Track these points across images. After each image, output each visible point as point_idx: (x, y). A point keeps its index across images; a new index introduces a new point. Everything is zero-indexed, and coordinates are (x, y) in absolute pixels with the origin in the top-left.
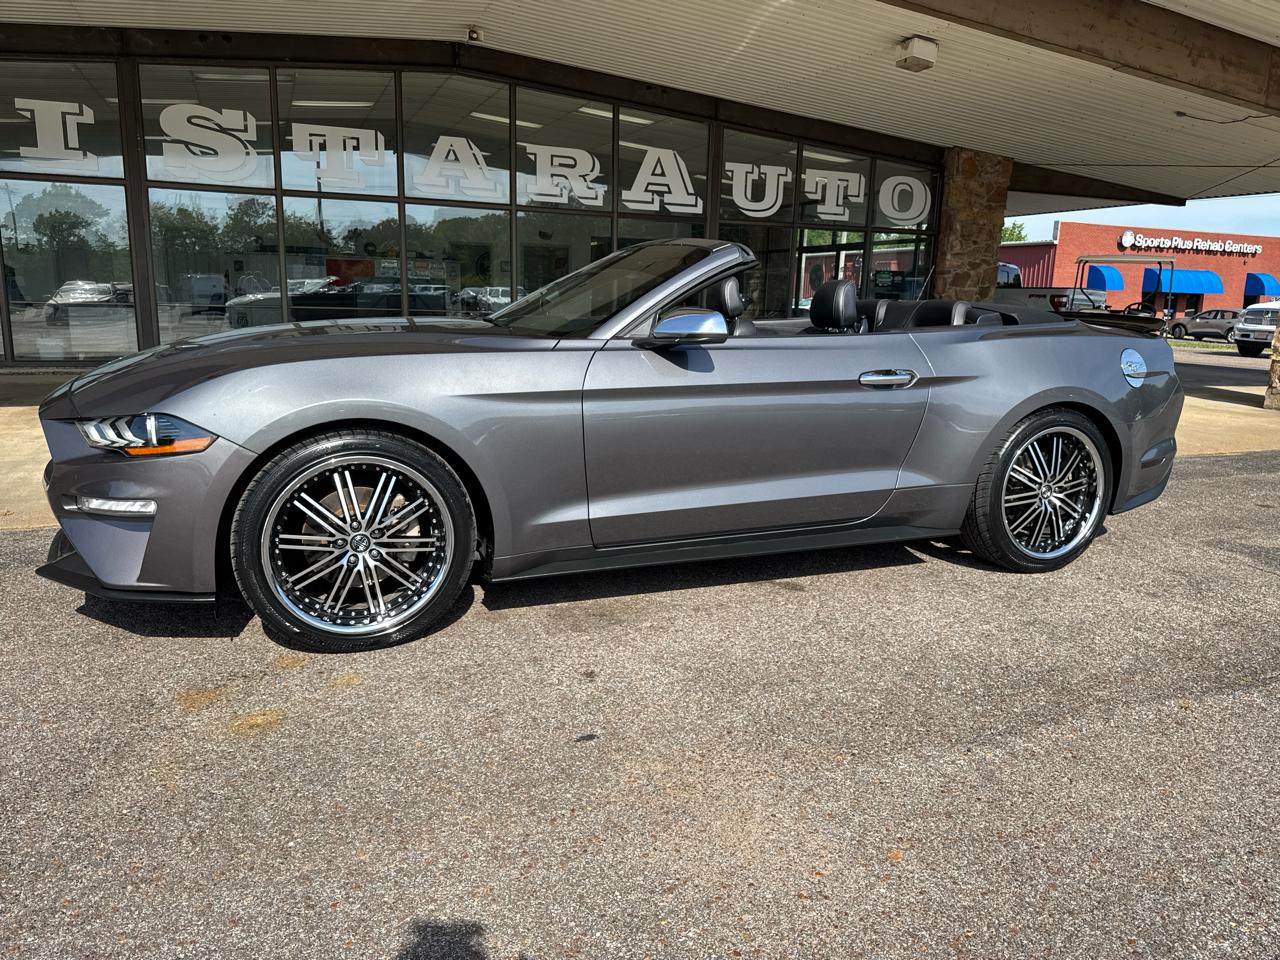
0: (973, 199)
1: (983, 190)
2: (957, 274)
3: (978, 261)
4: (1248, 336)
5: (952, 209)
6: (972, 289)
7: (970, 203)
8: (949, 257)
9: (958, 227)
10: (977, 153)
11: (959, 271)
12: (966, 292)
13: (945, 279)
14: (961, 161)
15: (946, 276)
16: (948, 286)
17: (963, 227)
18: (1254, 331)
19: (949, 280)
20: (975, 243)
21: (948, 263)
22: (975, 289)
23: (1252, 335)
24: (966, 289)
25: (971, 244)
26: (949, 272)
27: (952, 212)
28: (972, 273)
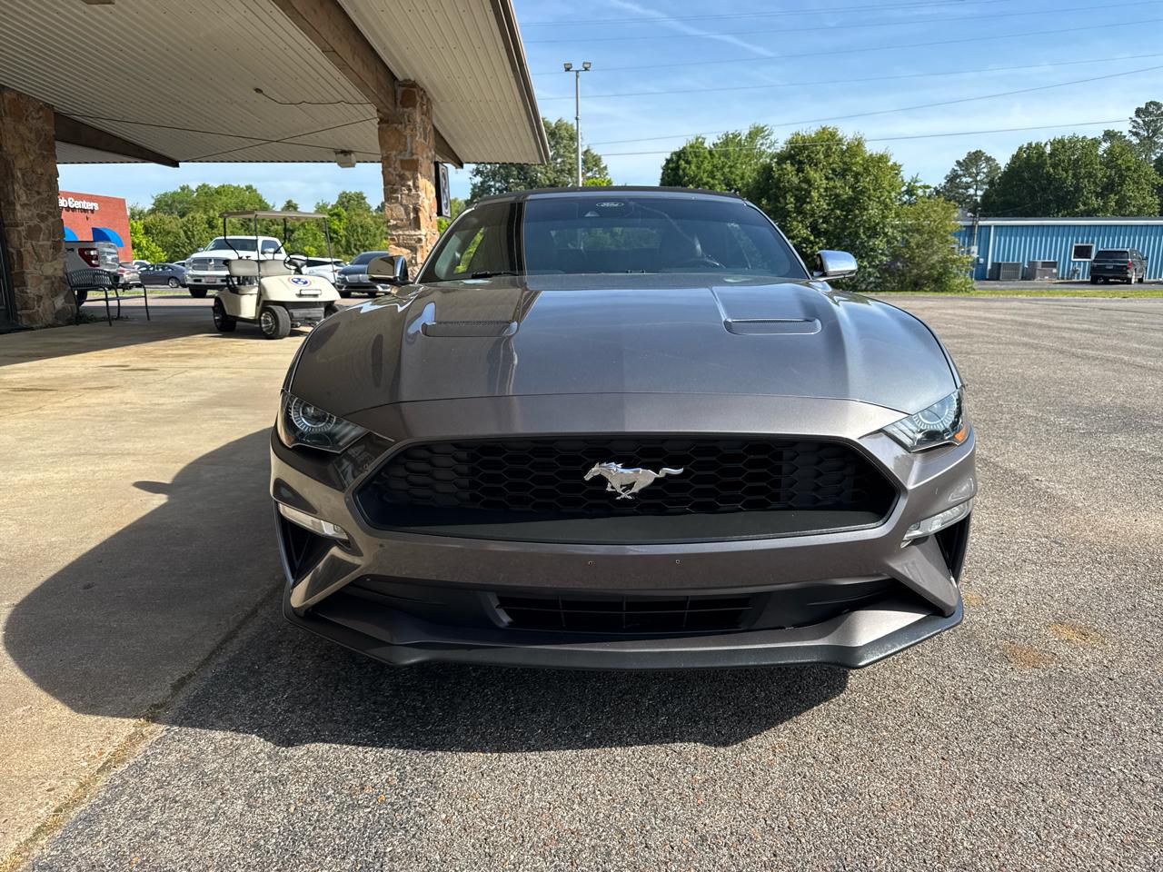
0: (26, 145)
1: (32, 136)
2: (29, 226)
3: (45, 213)
4: (200, 281)
5: (9, 155)
6: (45, 242)
7: (25, 150)
8: (18, 207)
9: (19, 174)
10: (19, 94)
11: (31, 223)
12: (41, 246)
13: (19, 232)
14: (6, 101)
15: (20, 228)
16: (23, 240)
17: (23, 175)
18: (204, 276)
19: (24, 233)
20: (38, 193)
21: (19, 214)
22: (49, 243)
23: (203, 280)
24: (41, 243)
25: (35, 195)
26: (22, 225)
27: (9, 158)
28: (42, 225)
